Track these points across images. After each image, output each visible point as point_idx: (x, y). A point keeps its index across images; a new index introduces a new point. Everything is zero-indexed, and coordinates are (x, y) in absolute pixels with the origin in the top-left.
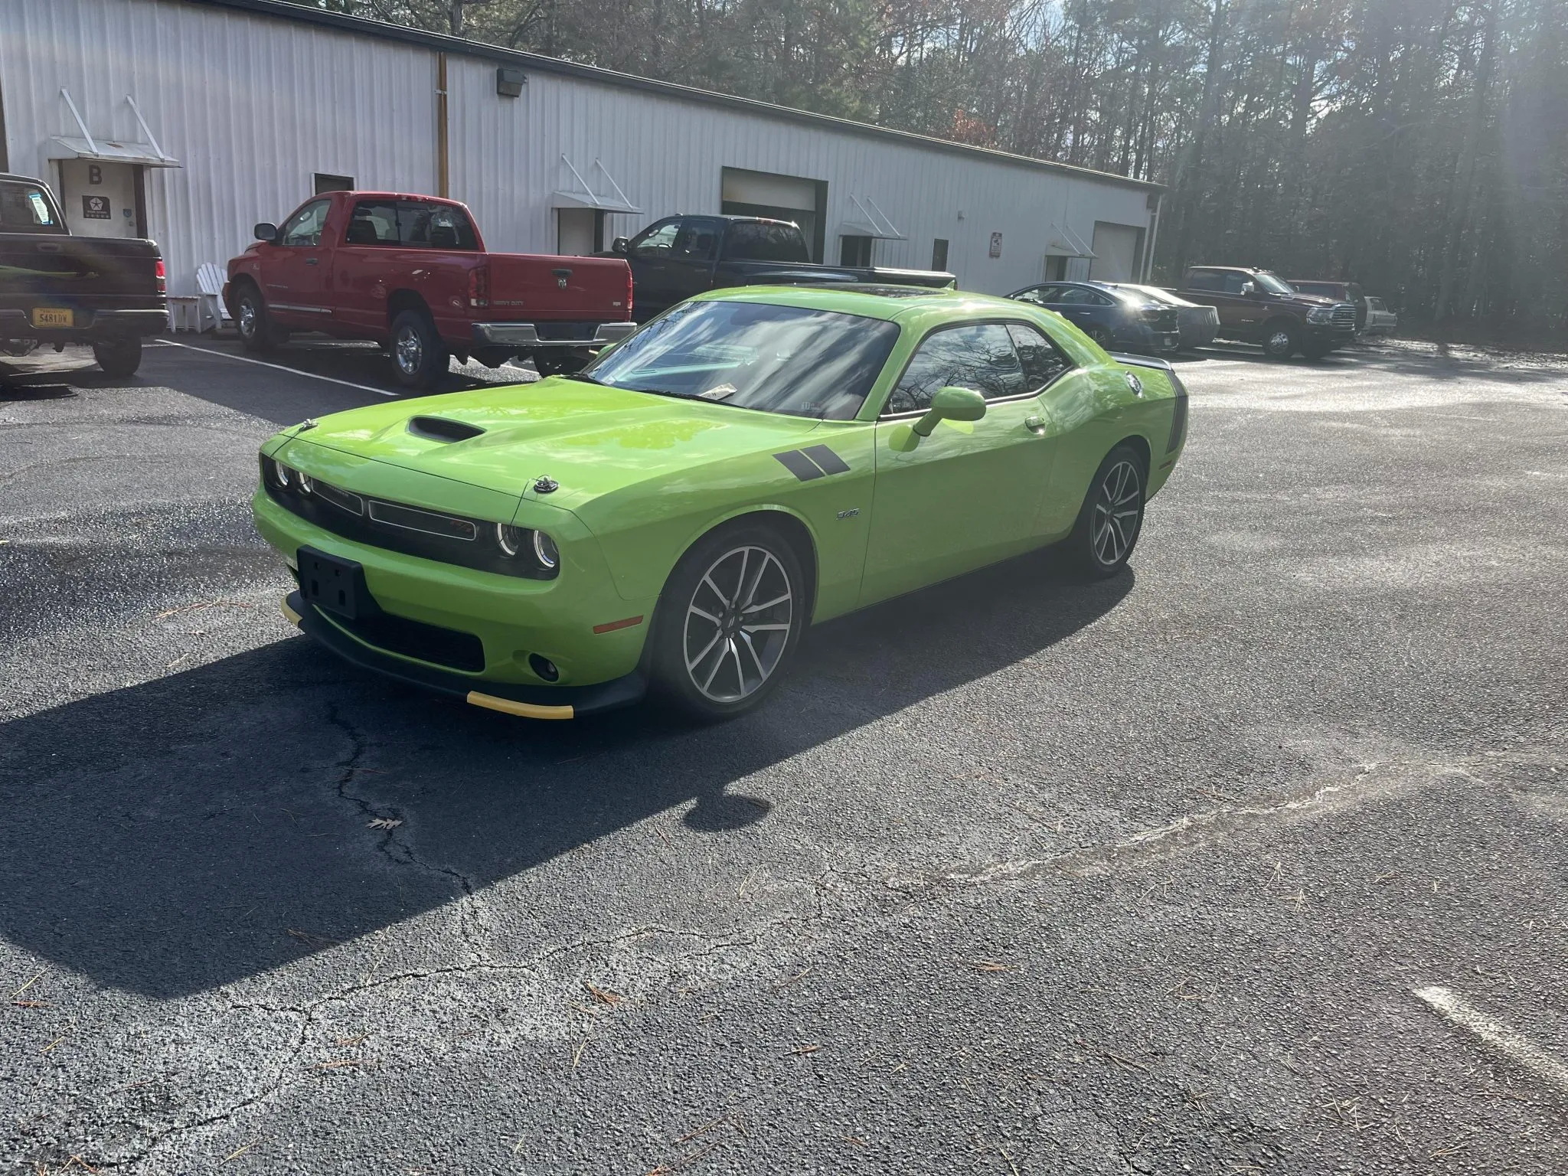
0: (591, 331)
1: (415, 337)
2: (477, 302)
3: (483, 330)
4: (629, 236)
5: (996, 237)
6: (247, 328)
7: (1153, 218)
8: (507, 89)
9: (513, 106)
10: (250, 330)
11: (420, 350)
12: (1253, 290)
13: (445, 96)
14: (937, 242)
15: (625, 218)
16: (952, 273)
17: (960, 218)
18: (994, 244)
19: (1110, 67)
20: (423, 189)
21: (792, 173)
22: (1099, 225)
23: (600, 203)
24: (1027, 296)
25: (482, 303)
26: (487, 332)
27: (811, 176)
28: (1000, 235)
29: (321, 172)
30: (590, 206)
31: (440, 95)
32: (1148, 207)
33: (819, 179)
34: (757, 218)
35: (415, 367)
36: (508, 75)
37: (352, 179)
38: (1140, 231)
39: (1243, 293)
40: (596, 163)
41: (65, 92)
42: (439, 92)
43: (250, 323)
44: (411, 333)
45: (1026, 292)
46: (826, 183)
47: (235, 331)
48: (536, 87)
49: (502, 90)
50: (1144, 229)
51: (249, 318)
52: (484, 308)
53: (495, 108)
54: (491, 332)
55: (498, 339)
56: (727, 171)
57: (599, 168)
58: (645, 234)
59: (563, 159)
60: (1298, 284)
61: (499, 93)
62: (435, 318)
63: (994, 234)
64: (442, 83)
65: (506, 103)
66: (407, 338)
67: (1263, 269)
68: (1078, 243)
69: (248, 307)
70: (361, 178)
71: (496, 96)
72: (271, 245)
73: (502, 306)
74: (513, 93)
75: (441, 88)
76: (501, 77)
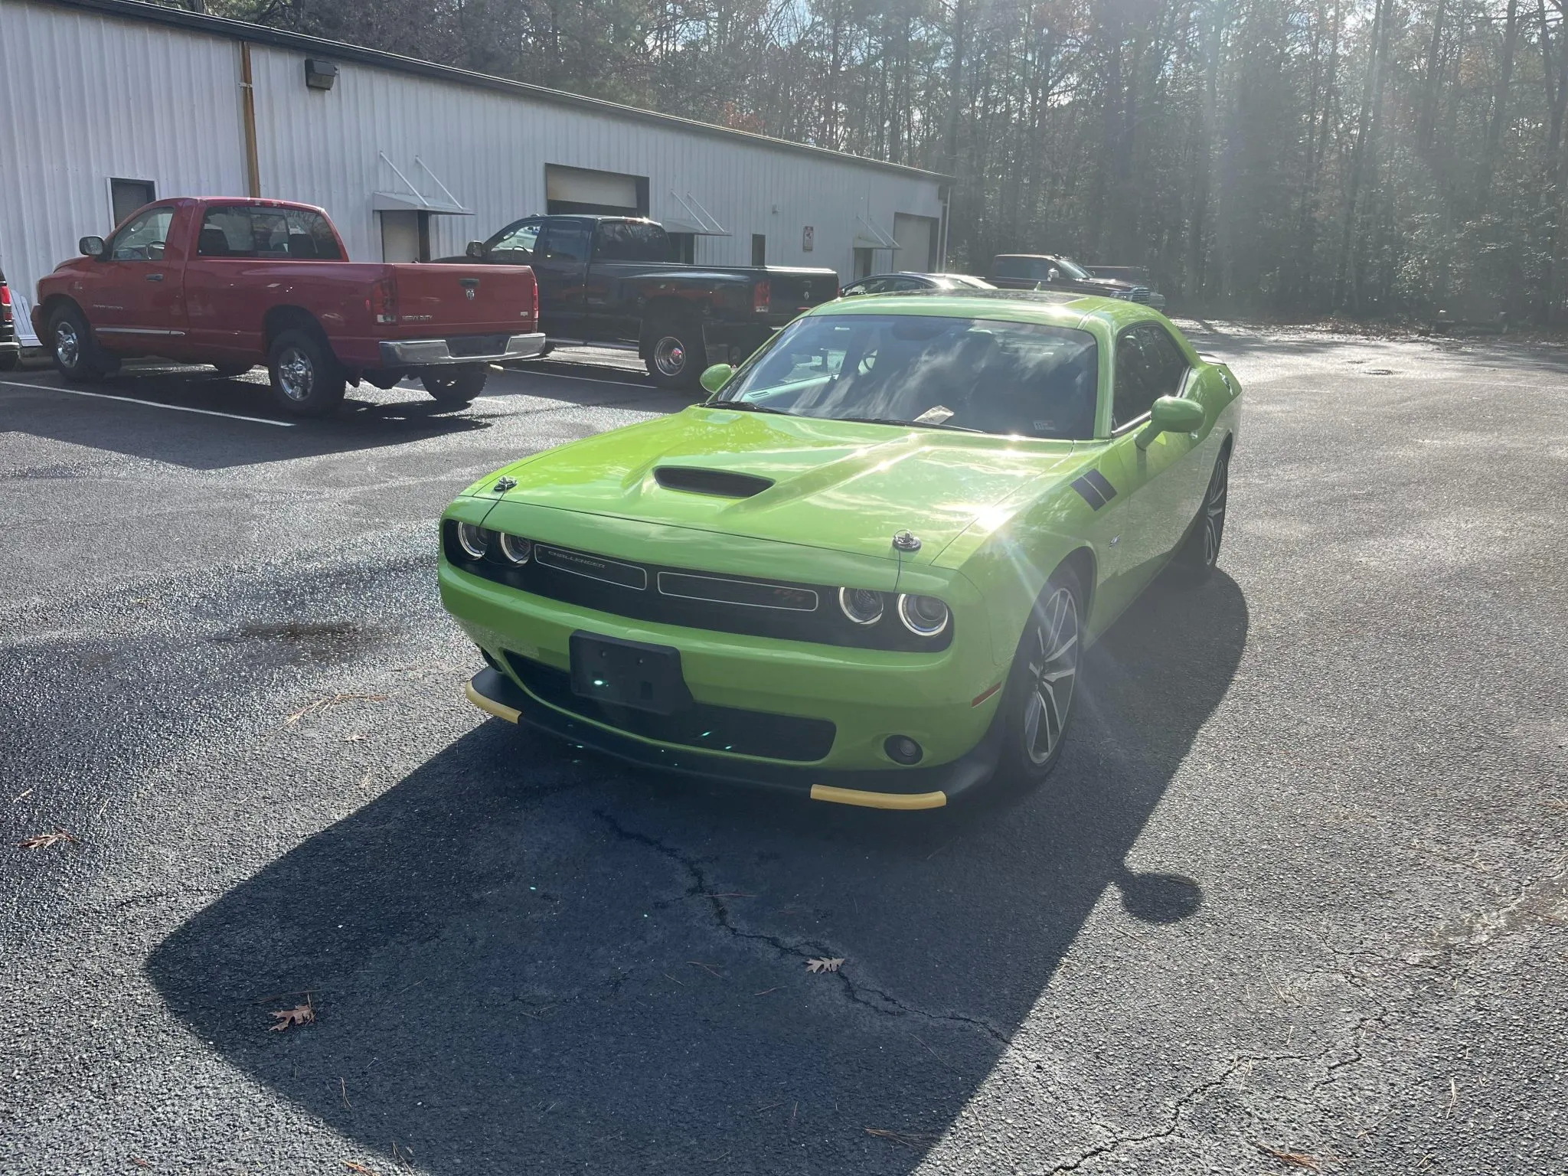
0: (501, 344)
1: (303, 359)
2: (384, 318)
3: (392, 349)
4: (483, 239)
5: (809, 230)
6: (65, 356)
7: (945, 209)
8: (317, 81)
9: (324, 100)
10: (71, 358)
11: (310, 373)
12: (1058, 275)
13: (251, 89)
14: (755, 236)
15: (451, 219)
16: (833, 270)
17: (774, 212)
18: (807, 238)
19: (859, 63)
20: (233, 192)
21: (614, 170)
22: (900, 216)
23: (428, 204)
24: (855, 289)
25: (389, 319)
26: (397, 350)
27: (632, 173)
28: (812, 229)
29: (118, 176)
30: (419, 208)
31: (245, 88)
32: (940, 198)
33: (641, 175)
34: (623, 218)
35: (304, 393)
36: (319, 66)
37: (153, 183)
38: (934, 222)
39: (1049, 279)
40: (417, 162)
42: (245, 85)
43: (70, 351)
44: (296, 354)
45: (854, 286)
46: (647, 179)
47: (50, 359)
48: (347, 77)
49: (311, 83)
50: (937, 220)
51: (71, 345)
52: (392, 324)
53: (304, 101)
54: (402, 350)
55: (409, 358)
56: (551, 169)
57: (420, 166)
58: (498, 238)
59: (381, 156)
60: (1095, 269)
61: (308, 85)
62: (330, 338)
63: (806, 228)
64: (246, 75)
65: (316, 98)
66: (291, 361)
67: (1064, 256)
68: (880, 234)
69: (66, 332)
70: (162, 181)
71: (306, 89)
72: (96, 260)
73: (410, 322)
74: (324, 86)
75: (246, 82)
76: (309, 67)
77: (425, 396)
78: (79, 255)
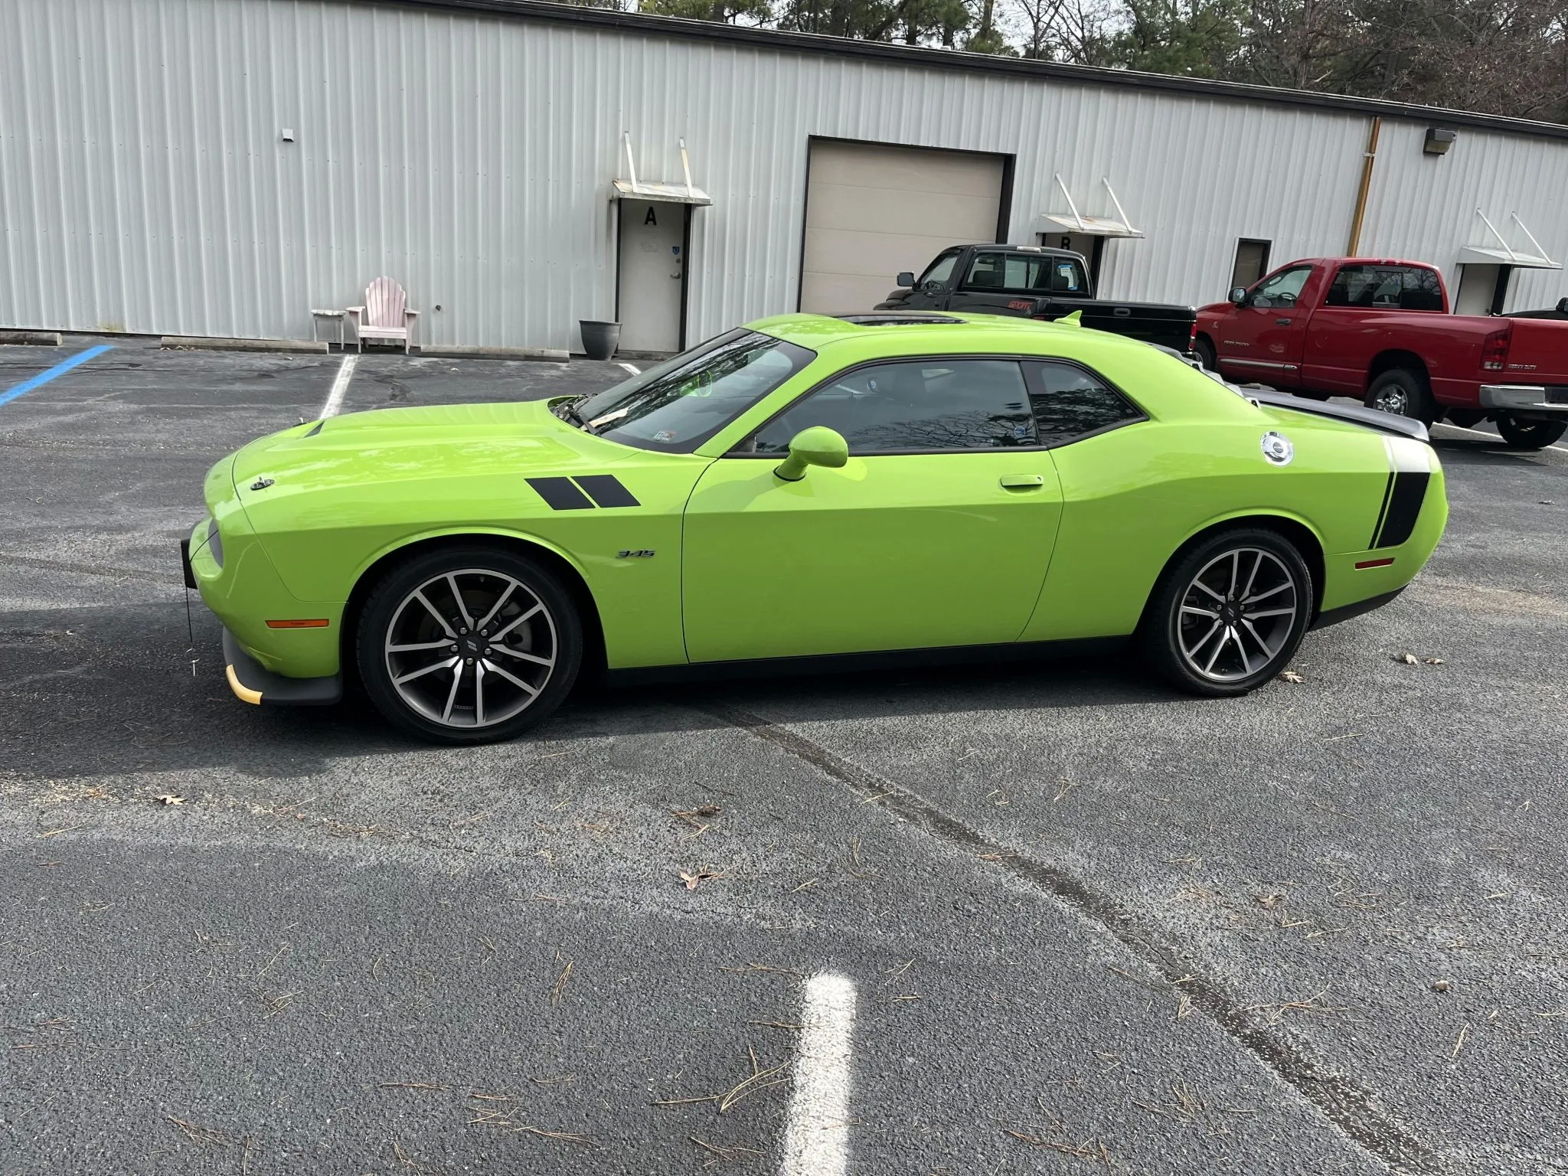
2: (1491, 365)
3: (1488, 392)
8: (1433, 148)
9: (1436, 164)
13: (1373, 158)
15: (1533, 273)
25: (1495, 366)
29: (1245, 236)
30: (1505, 262)
31: (1368, 158)
36: (1440, 133)
37: (1270, 242)
40: (1514, 219)
41: (1058, 176)
42: (1368, 155)
48: (1464, 146)
49: (1428, 151)
52: (1497, 371)
53: (1418, 167)
57: (1515, 222)
59: (1478, 213)
61: (1425, 153)
62: (1432, 378)
64: (1371, 147)
65: (1430, 161)
66: (1387, 396)
70: (1279, 240)
71: (1422, 156)
72: (1237, 307)
73: (1515, 370)
74: (1439, 151)
75: (1370, 152)
76: (1430, 137)
77: (1498, 437)
78: (1227, 301)
